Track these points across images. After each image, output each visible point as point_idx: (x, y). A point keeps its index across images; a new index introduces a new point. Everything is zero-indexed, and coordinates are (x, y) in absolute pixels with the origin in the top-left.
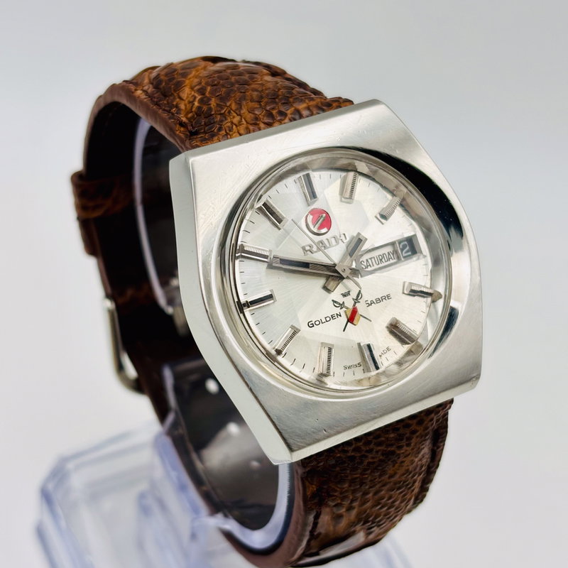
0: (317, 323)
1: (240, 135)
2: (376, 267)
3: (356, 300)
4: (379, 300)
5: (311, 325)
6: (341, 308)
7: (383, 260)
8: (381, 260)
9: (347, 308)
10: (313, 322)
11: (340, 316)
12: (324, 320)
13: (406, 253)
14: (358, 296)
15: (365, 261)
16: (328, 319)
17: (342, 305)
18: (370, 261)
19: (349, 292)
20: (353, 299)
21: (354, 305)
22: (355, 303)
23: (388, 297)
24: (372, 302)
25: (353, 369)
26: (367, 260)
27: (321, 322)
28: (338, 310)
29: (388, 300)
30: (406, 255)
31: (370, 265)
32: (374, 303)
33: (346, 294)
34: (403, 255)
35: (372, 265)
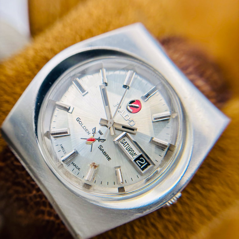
0: (80, 123)
2: (125, 148)
3: (99, 140)
4: (105, 153)
5: (78, 120)
7: (130, 151)
8: (130, 150)
9: (94, 136)
10: (80, 120)
11: (89, 134)
12: (83, 126)
13: (138, 162)
14: (102, 140)
15: (125, 141)
16: (84, 128)
17: (94, 133)
18: (126, 144)
19: (103, 134)
20: (99, 138)
21: (97, 139)
22: (98, 139)
23: (109, 159)
24: (102, 150)
25: (61, 149)
26: (126, 142)
27: (81, 124)
28: (91, 132)
29: (107, 159)
30: (138, 163)
31: (124, 145)
32: (103, 151)
33: (101, 133)
34: (137, 161)
35: (125, 146)
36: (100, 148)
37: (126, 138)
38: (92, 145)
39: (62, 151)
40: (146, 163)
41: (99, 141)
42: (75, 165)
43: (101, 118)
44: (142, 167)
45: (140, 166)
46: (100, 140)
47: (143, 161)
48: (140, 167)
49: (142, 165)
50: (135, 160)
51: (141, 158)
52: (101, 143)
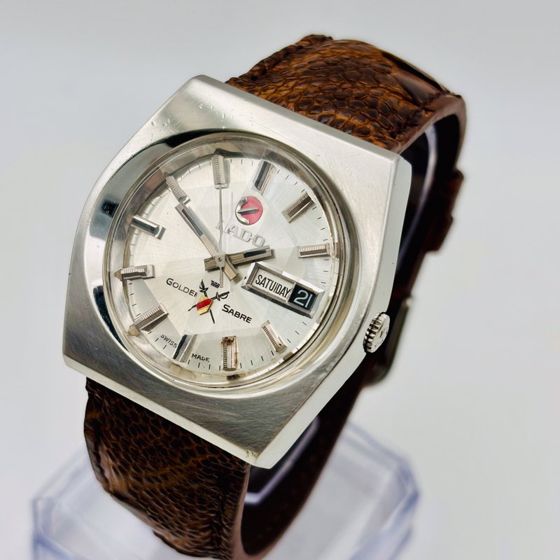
0: (176, 285)
1: (266, 99)
2: (267, 290)
3: (218, 297)
4: (237, 315)
5: (170, 282)
6: (201, 291)
9: (206, 295)
10: (173, 282)
11: (196, 296)
12: (182, 288)
13: (298, 300)
14: (223, 295)
15: (263, 278)
18: (267, 281)
19: (219, 285)
20: (217, 293)
21: (213, 299)
22: (216, 298)
23: (248, 319)
24: (232, 311)
25: (167, 343)
26: (265, 278)
27: (179, 287)
29: (245, 322)
30: (297, 302)
31: (264, 284)
32: (233, 313)
33: (215, 285)
34: (295, 301)
35: (265, 286)
36: (226, 309)
37: (261, 272)
38: (211, 311)
39: (168, 345)
40: (311, 295)
41: (219, 300)
42: (199, 357)
43: (205, 260)
44: (306, 306)
45: (303, 305)
46: (220, 296)
47: (303, 295)
48: (303, 307)
49: (304, 302)
50: (291, 300)
51: (299, 293)
52: (223, 302)
